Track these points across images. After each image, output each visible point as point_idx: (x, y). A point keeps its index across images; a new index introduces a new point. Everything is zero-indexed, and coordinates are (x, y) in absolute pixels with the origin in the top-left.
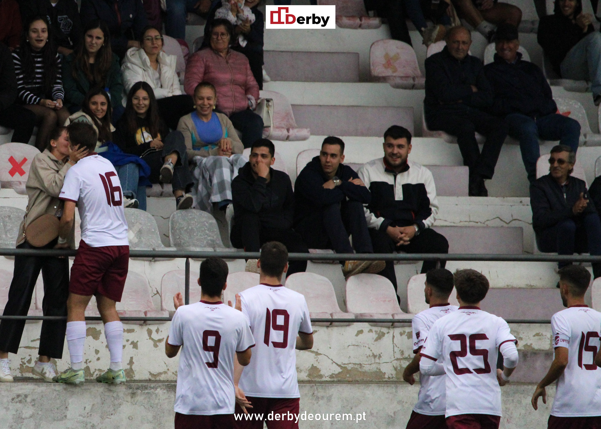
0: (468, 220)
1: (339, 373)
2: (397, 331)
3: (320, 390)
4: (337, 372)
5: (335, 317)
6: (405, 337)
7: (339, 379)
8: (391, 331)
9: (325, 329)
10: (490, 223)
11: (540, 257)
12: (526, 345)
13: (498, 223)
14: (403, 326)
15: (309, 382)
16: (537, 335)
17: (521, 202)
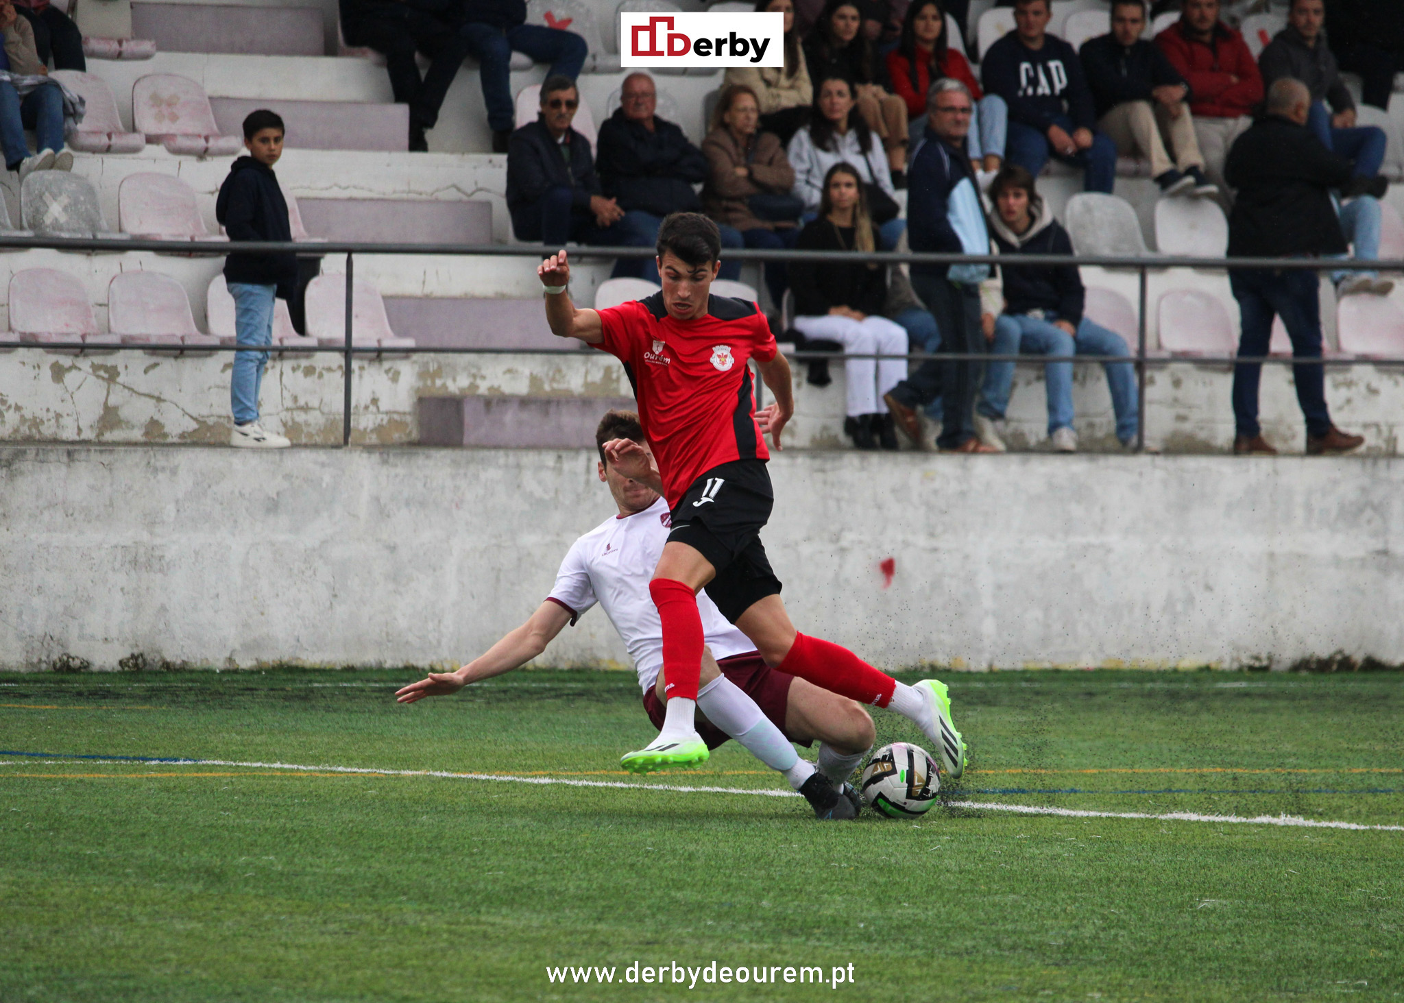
0: (406, 188)
1: (195, 431)
2: (287, 365)
3: (159, 456)
4: (190, 429)
5: (188, 342)
6: (300, 374)
7: (195, 439)
8: (278, 365)
9: (172, 361)
10: (443, 196)
11: (517, 249)
12: (491, 389)
13: (453, 195)
14: (297, 358)
15: (145, 444)
16: (509, 371)
17: (490, 161)
